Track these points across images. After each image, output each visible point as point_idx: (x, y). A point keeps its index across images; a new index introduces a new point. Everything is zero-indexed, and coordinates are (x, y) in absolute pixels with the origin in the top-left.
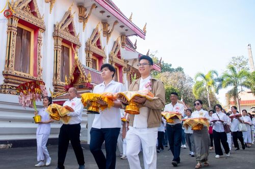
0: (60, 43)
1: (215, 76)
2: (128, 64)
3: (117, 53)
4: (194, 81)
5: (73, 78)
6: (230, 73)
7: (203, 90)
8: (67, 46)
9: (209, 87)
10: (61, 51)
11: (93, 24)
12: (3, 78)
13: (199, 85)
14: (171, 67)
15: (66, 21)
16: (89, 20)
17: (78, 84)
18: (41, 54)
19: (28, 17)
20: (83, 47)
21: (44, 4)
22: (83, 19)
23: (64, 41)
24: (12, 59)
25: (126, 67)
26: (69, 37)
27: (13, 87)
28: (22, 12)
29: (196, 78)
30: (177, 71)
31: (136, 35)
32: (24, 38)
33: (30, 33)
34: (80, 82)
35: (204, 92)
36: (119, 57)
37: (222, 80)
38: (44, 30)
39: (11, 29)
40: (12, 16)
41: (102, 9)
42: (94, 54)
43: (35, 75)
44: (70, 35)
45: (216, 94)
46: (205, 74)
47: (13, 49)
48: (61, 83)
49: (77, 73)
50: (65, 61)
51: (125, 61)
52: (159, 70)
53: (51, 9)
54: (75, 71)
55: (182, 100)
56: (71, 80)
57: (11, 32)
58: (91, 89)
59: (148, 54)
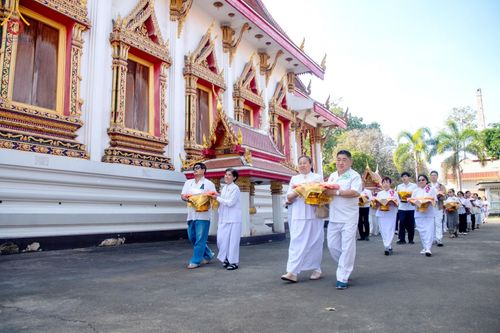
0: (194, 85)
1: (427, 137)
2: (298, 116)
3: (280, 101)
4: (396, 143)
5: (215, 138)
6: (450, 132)
7: (408, 157)
8: (205, 90)
9: (418, 152)
10: (196, 97)
11: (244, 55)
12: (108, 139)
13: (403, 150)
14: (362, 123)
15: (203, 51)
16: (238, 48)
17: (222, 148)
18: (166, 102)
19: (143, 43)
20: (230, 90)
21: (169, 22)
22: (229, 47)
23: (201, 81)
24: (122, 109)
25: (295, 122)
26: (208, 76)
27: (124, 152)
28: (135, 35)
29: (399, 139)
30: (370, 128)
31: (311, 72)
32: (139, 77)
33: (148, 68)
34: (225, 144)
35: (410, 160)
36: (285, 107)
37: (437, 142)
38: (170, 64)
39: (119, 63)
40: (119, 42)
41: (258, 32)
42: (247, 102)
43: (157, 134)
44: (210, 72)
45: (427, 164)
46: (413, 133)
47: (122, 95)
48: (197, 146)
49: (221, 131)
50: (202, 113)
51: (293, 112)
52: (345, 127)
53: (179, 32)
54: (217, 128)
55: (377, 171)
56: (212, 141)
57: (118, 68)
58: (242, 154)
59: (327, 102)
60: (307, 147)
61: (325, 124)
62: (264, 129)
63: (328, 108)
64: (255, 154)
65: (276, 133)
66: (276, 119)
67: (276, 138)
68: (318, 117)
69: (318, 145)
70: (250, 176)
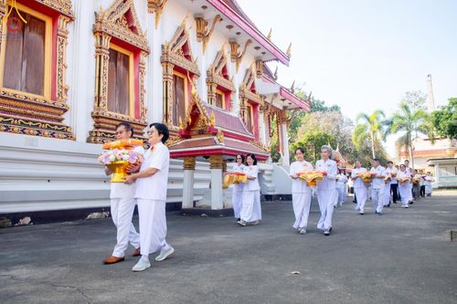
0: (171, 71)
1: (382, 119)
2: (266, 100)
3: (250, 85)
4: (354, 124)
5: (190, 120)
6: (403, 114)
7: (366, 137)
8: (181, 75)
9: (374, 132)
10: (172, 83)
11: (217, 44)
12: (92, 122)
13: (361, 130)
14: (324, 106)
15: (178, 40)
16: (211, 38)
17: (197, 129)
18: (145, 88)
19: (123, 33)
20: (204, 77)
21: (147, 14)
22: (203, 36)
23: (177, 68)
24: (104, 95)
25: (263, 105)
26: (184, 63)
27: (107, 134)
28: (116, 27)
29: (357, 120)
30: (331, 110)
31: (277, 59)
32: (120, 64)
33: (128, 56)
34: (199, 126)
35: (367, 139)
36: (254, 91)
37: (392, 123)
38: (148, 53)
39: (101, 52)
40: (101, 32)
41: (230, 23)
42: (219, 87)
43: (137, 116)
44: (185, 60)
45: (383, 143)
46: (370, 115)
47: (105, 81)
48: (174, 128)
49: (195, 114)
50: (179, 96)
51: (261, 96)
52: (309, 109)
53: (157, 23)
54: (192, 111)
55: (338, 149)
56: (188, 123)
57: (100, 56)
58: (215, 134)
59: (292, 87)
60: (274, 127)
61: (290, 107)
62: (235, 112)
63: (293, 92)
64: (227, 134)
65: (246, 115)
66: (246, 102)
67: (246, 120)
68: (283, 100)
69: (284, 126)
70: (222, 154)
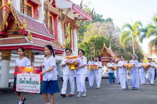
1: (140, 27)
2: (62, 13)
3: (51, 2)
4: (121, 31)
5: (7, 24)
6: (154, 24)
7: (129, 39)
9: (135, 36)
13: (126, 35)
14: (102, 18)
17: (12, 30)
25: (61, 16)
29: (123, 28)
30: (107, 21)
34: (14, 28)
35: (130, 41)
36: (54, 6)
37: (146, 30)
42: (29, 2)
45: (140, 43)
46: (132, 25)
49: (11, 19)
51: (59, 10)
52: (91, 20)
54: (8, 17)
55: (110, 47)
56: (5, 26)
58: (26, 35)
59: (81, 4)
60: (68, 31)
61: (79, 18)
62: (41, 20)
63: (81, 8)
64: (34, 35)
65: (49, 23)
66: (49, 14)
67: (49, 26)
68: (75, 13)
69: (75, 31)
70: (31, 49)
